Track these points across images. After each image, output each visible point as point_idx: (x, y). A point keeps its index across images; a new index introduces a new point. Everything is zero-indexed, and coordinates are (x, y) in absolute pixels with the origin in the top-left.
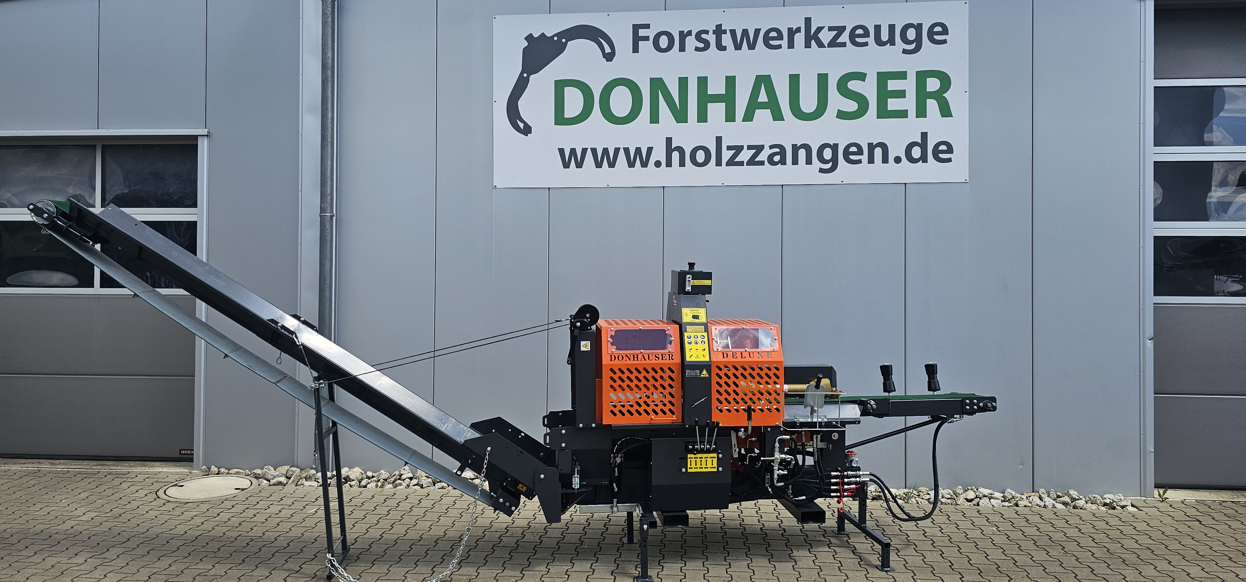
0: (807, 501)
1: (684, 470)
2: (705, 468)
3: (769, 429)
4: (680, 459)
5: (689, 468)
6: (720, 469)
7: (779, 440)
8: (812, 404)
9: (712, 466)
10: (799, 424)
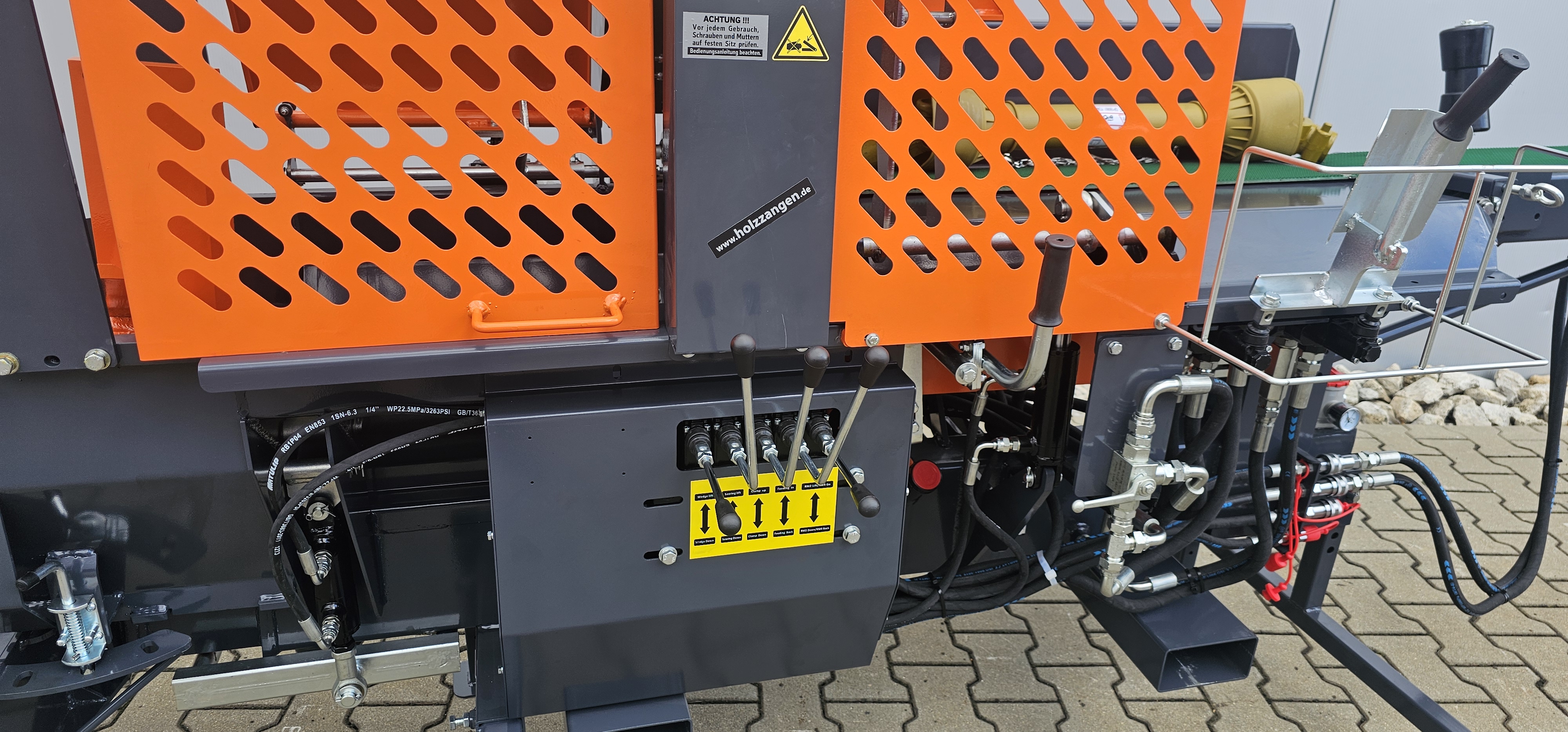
0: (1182, 593)
1: (668, 554)
2: (777, 534)
3: (1116, 347)
4: (649, 503)
5: (698, 543)
6: (853, 533)
7: (1166, 396)
8: (1357, 217)
9: (812, 524)
10: (1269, 321)
